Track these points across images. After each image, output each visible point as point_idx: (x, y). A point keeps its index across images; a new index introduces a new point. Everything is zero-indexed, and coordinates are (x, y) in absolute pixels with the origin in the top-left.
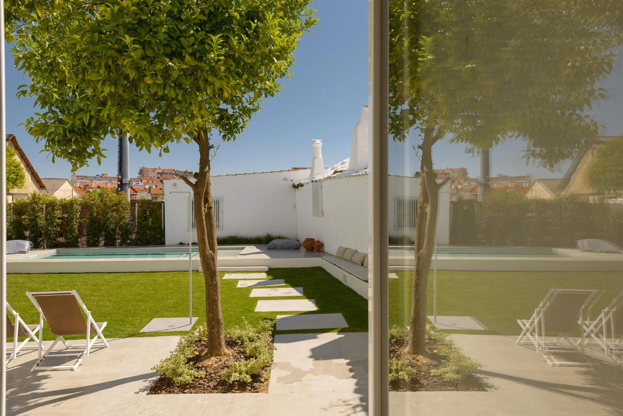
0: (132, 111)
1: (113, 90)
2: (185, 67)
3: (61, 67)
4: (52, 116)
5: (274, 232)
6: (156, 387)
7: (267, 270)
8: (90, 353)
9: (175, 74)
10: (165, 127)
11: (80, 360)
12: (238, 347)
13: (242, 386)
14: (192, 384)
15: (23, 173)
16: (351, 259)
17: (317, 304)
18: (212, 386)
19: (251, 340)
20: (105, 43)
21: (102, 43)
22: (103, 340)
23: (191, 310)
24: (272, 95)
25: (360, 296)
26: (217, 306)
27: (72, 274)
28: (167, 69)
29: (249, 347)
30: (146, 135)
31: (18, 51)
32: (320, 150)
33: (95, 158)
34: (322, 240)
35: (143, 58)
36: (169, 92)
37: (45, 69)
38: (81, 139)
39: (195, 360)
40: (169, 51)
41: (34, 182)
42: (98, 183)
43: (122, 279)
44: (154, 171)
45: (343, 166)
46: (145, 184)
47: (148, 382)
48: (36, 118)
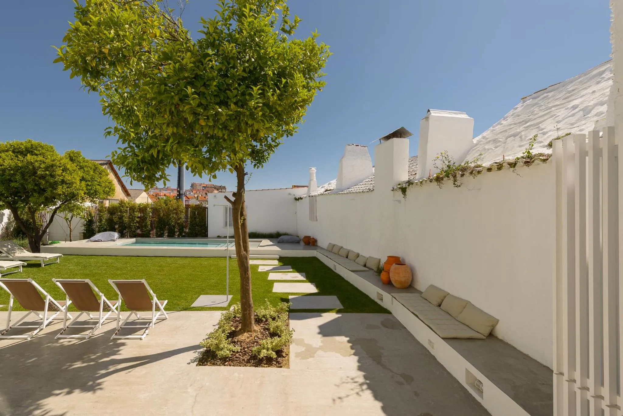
0: (189, 148)
1: (175, 131)
2: (231, 113)
3: (136, 113)
4: (130, 150)
5: (282, 230)
6: (203, 358)
7: (278, 258)
8: (155, 324)
9: (223, 119)
10: (214, 160)
11: (147, 331)
12: (263, 323)
13: (269, 361)
14: (231, 357)
15: (114, 187)
16: (338, 253)
17: (317, 287)
18: (246, 360)
19: (274, 319)
20: (169, 93)
21: (167, 93)
22: (163, 313)
23: (228, 290)
24: (292, 135)
25: (347, 281)
26: (249, 294)
27: (145, 257)
28: (217, 114)
29: (273, 325)
30: (200, 166)
31: (105, 101)
32: (315, 175)
33: (161, 181)
34: (315, 237)
35: (198, 106)
36: (218, 132)
37: (125, 114)
38: (151, 167)
39: (232, 335)
40: (218, 100)
41: (123, 192)
42: (165, 192)
43: (179, 262)
44: (200, 185)
45: (330, 185)
46: (195, 194)
47: (197, 353)
48: (119, 151)
